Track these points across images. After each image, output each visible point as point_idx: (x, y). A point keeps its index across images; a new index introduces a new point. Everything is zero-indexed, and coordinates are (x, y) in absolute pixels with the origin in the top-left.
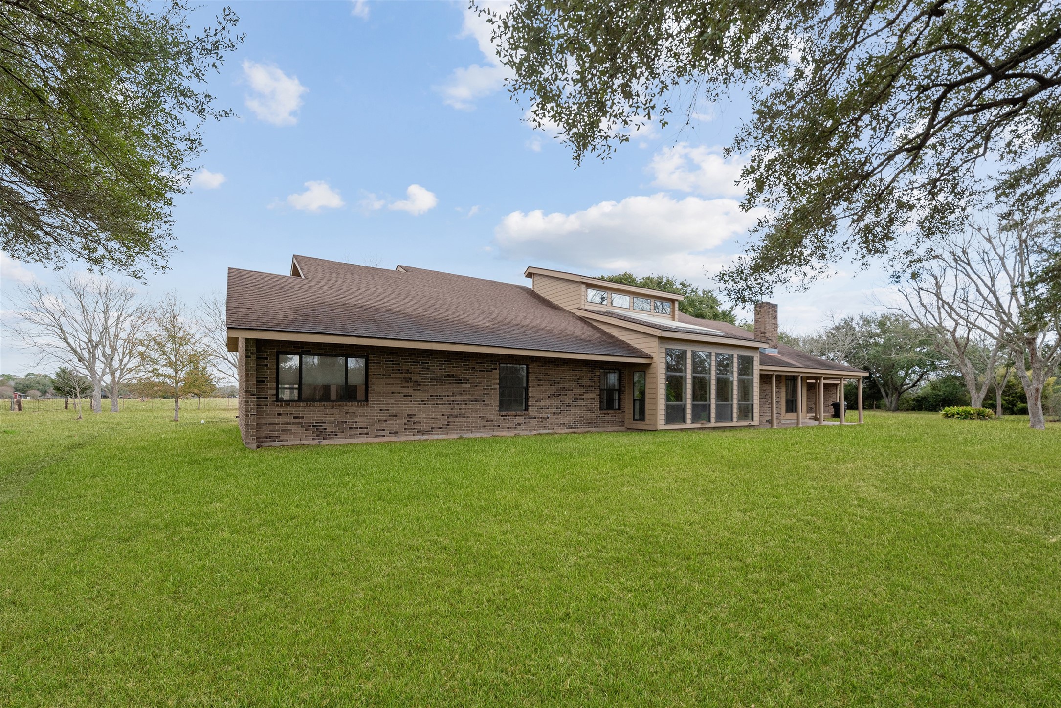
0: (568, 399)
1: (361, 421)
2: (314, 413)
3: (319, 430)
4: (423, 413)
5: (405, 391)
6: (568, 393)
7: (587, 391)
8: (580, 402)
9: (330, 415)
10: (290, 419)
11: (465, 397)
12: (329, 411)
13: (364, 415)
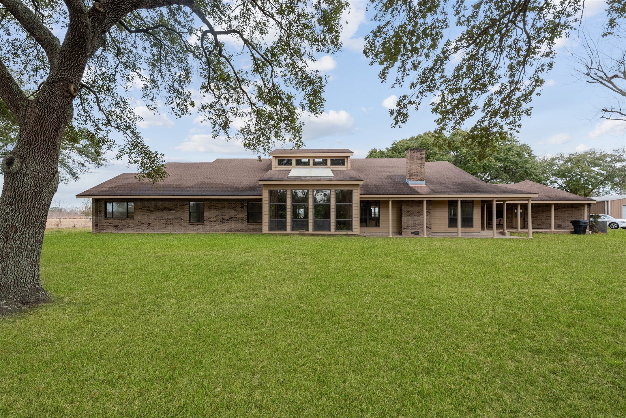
0: (226, 217)
1: (131, 225)
2: (115, 222)
3: (117, 228)
4: (155, 223)
5: (147, 214)
6: (227, 214)
7: (239, 214)
8: (234, 219)
9: (121, 223)
10: (108, 224)
11: (173, 216)
12: (120, 221)
13: (132, 223)
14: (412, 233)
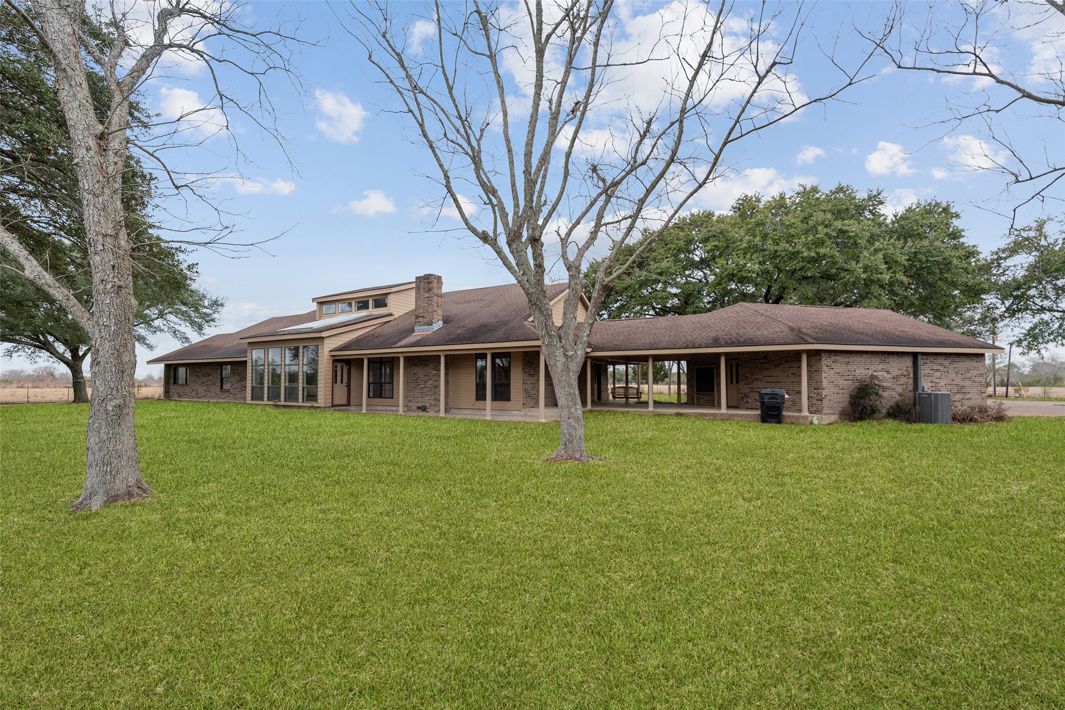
14: (419, 408)
